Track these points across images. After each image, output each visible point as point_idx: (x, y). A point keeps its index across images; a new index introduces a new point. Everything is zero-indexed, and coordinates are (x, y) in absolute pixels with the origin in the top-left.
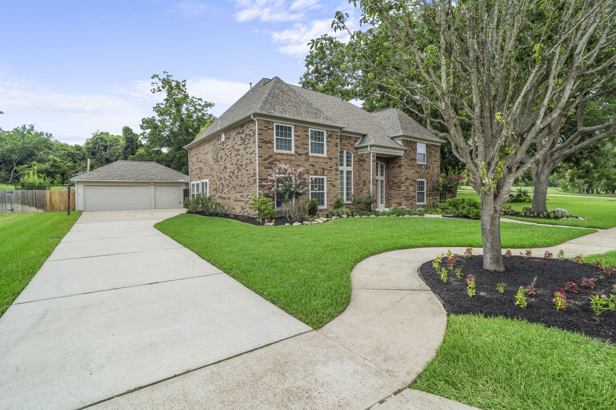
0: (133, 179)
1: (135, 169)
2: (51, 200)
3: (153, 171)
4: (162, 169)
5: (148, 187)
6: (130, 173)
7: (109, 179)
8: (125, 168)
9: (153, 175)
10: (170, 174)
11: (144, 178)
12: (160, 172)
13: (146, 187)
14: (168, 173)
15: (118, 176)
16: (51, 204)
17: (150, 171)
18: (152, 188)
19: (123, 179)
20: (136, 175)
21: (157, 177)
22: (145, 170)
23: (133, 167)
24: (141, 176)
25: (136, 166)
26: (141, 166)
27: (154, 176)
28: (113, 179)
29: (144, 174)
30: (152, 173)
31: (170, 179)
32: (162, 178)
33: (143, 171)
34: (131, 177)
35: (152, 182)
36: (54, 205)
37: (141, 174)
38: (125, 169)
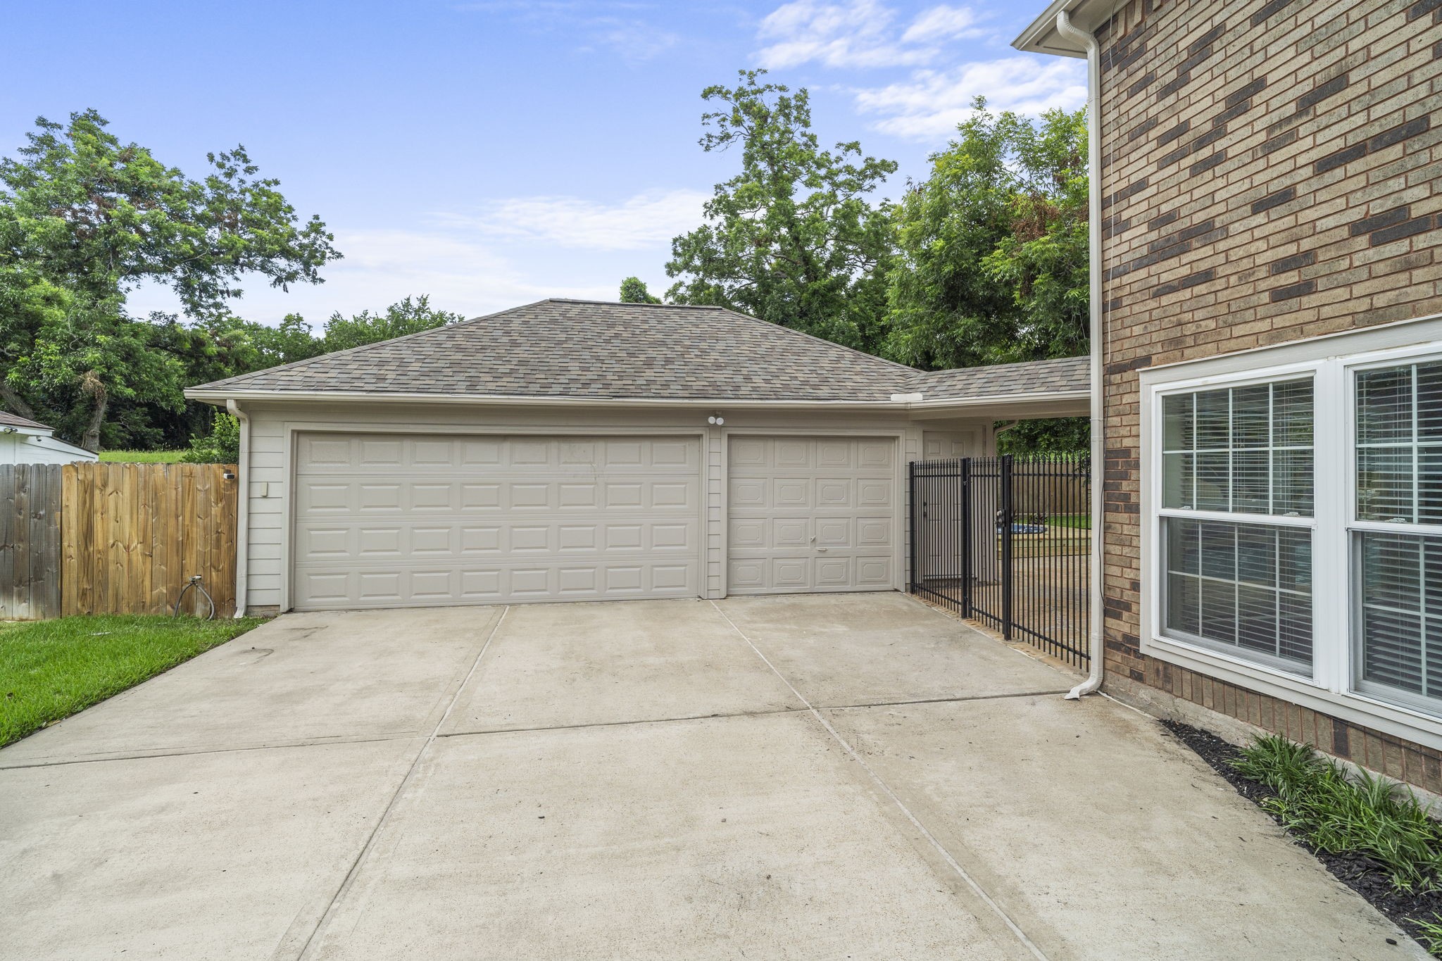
0: (594, 387)
1: (617, 336)
2: (88, 535)
3: (721, 346)
4: (764, 336)
5: (690, 447)
6: (586, 355)
7: (449, 389)
8: (565, 330)
9: (718, 367)
10: (815, 361)
11: (666, 385)
12: (761, 350)
13: (678, 445)
14: (806, 360)
15: (512, 371)
16: (86, 562)
17: (704, 345)
18: (715, 451)
19: (534, 388)
20: (617, 367)
21: (748, 379)
22: (677, 342)
23: (612, 326)
24: (649, 374)
25: (626, 325)
26: (653, 322)
27: (728, 372)
28: (472, 388)
29: (668, 361)
30: (714, 355)
31: (824, 391)
32: (777, 383)
33: (664, 344)
34: (590, 375)
35: (716, 412)
36: (105, 571)
37: (649, 363)
38: (563, 336)
